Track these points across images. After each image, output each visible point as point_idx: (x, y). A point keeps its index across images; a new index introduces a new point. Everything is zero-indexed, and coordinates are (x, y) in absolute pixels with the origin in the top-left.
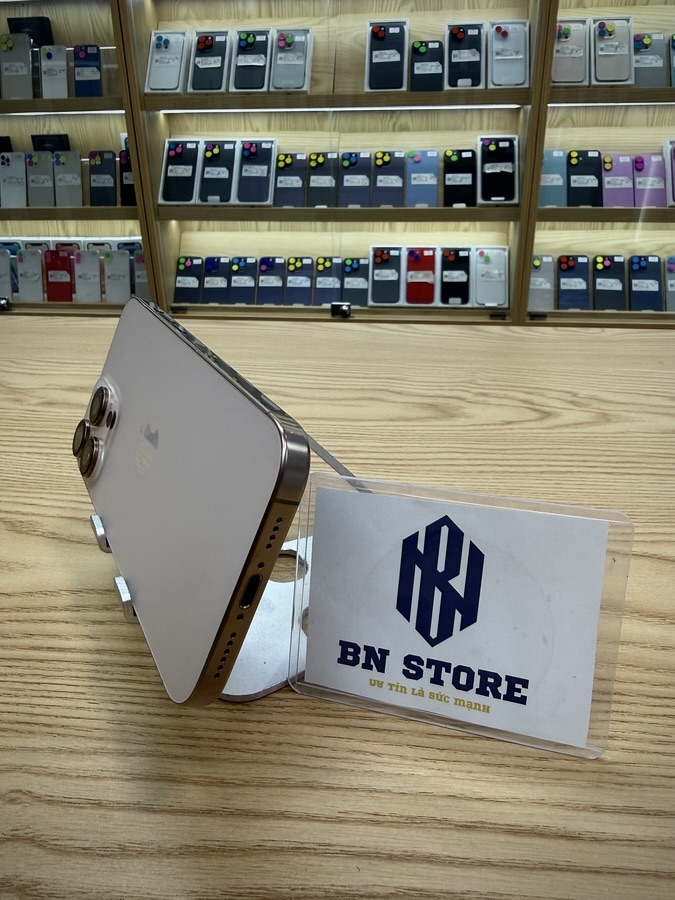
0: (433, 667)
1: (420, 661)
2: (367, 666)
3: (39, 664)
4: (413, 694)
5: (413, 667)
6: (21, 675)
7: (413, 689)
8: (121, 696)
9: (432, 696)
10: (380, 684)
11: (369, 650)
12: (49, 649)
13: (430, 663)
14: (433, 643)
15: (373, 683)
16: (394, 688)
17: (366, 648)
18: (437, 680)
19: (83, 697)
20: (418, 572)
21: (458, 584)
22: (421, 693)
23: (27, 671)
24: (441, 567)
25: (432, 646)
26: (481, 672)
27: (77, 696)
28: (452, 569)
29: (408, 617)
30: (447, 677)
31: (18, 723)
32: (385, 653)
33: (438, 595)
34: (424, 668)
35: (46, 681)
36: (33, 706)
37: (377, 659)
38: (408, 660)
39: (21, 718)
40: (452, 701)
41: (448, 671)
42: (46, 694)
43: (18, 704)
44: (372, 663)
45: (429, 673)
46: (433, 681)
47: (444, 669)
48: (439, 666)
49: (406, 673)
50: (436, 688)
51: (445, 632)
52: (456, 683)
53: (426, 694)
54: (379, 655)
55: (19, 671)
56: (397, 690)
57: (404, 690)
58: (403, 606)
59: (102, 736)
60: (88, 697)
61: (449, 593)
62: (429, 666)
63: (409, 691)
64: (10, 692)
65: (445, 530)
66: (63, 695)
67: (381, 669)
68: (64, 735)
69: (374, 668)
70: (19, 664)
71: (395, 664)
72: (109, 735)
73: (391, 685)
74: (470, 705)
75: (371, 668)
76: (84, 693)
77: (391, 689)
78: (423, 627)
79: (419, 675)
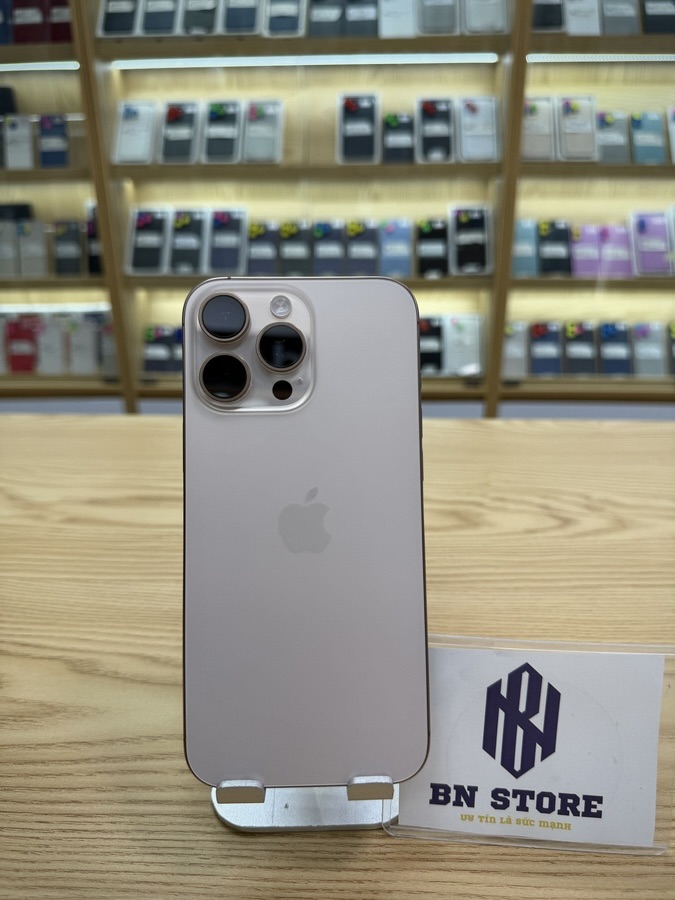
0: (519, 796)
1: (506, 792)
2: (458, 803)
3: (142, 820)
4: (502, 822)
5: (500, 799)
6: (127, 832)
7: (502, 819)
8: (229, 850)
9: (518, 822)
10: (471, 818)
11: (460, 789)
12: (146, 802)
13: (516, 793)
14: (517, 775)
15: (464, 818)
16: (484, 820)
17: (456, 787)
18: (523, 807)
19: (193, 852)
20: (502, 715)
21: (538, 721)
22: (509, 821)
23: (131, 827)
24: (522, 708)
25: (517, 778)
26: (561, 795)
27: (187, 852)
28: (533, 708)
29: (494, 756)
30: (531, 804)
31: (138, 882)
32: (473, 789)
33: (520, 732)
34: (510, 798)
35: (152, 836)
36: (147, 864)
37: (466, 796)
38: (495, 793)
39: (139, 877)
40: (537, 824)
41: (532, 798)
42: (156, 851)
43: (132, 863)
44: (462, 800)
45: (515, 802)
46: (519, 809)
47: (528, 797)
48: (523, 795)
49: (494, 805)
50: (522, 815)
51: (528, 763)
52: (540, 808)
53: (514, 821)
54: (468, 792)
55: (123, 827)
56: (487, 821)
57: (493, 820)
58: (489, 746)
59: (222, 892)
60: (198, 852)
61: (530, 730)
62: (514, 796)
63: (498, 821)
64: (121, 850)
65: (526, 676)
66: (172, 851)
67: (471, 803)
68: (184, 894)
69: (465, 804)
70: (122, 820)
71: (483, 799)
72: (228, 892)
73: (481, 818)
74: (553, 825)
75: (461, 805)
76: (192, 849)
77: (481, 821)
78: (508, 762)
79: (506, 805)
